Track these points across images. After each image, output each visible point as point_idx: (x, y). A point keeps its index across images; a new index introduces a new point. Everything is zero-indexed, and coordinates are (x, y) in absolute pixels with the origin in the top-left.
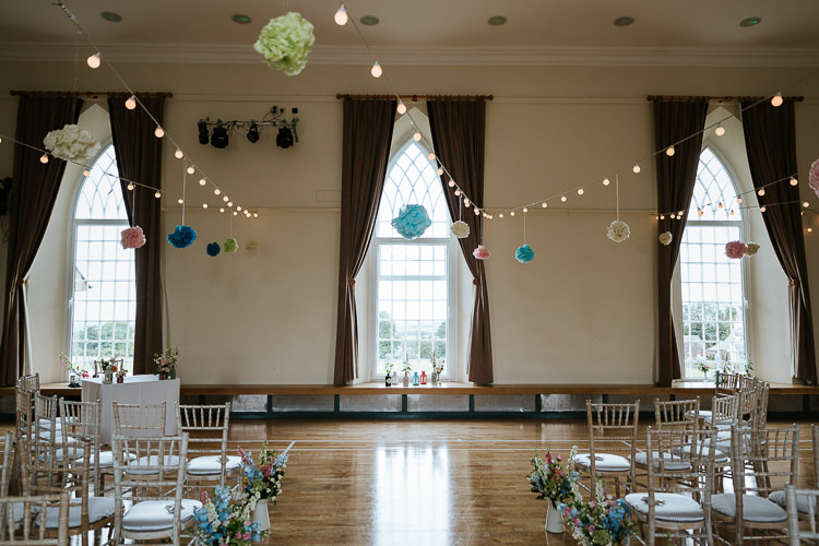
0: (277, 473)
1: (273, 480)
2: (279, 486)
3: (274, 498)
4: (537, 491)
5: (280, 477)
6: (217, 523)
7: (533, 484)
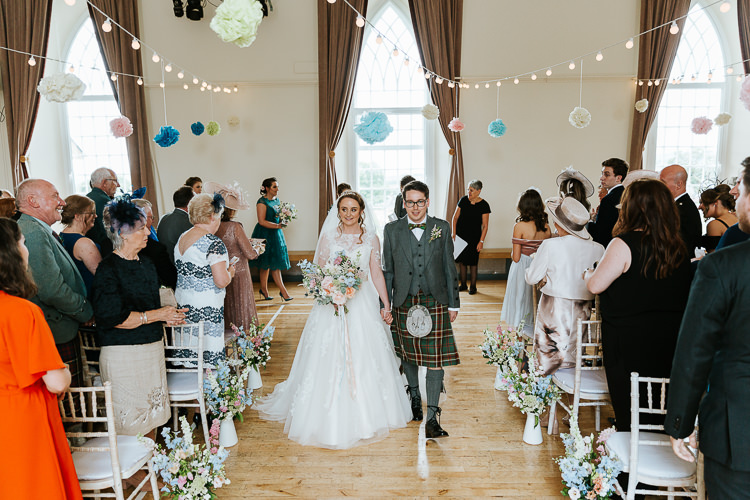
0: (265, 344)
1: (262, 350)
2: (268, 354)
3: (264, 363)
4: (487, 357)
5: (268, 347)
6: (218, 390)
7: (485, 352)
